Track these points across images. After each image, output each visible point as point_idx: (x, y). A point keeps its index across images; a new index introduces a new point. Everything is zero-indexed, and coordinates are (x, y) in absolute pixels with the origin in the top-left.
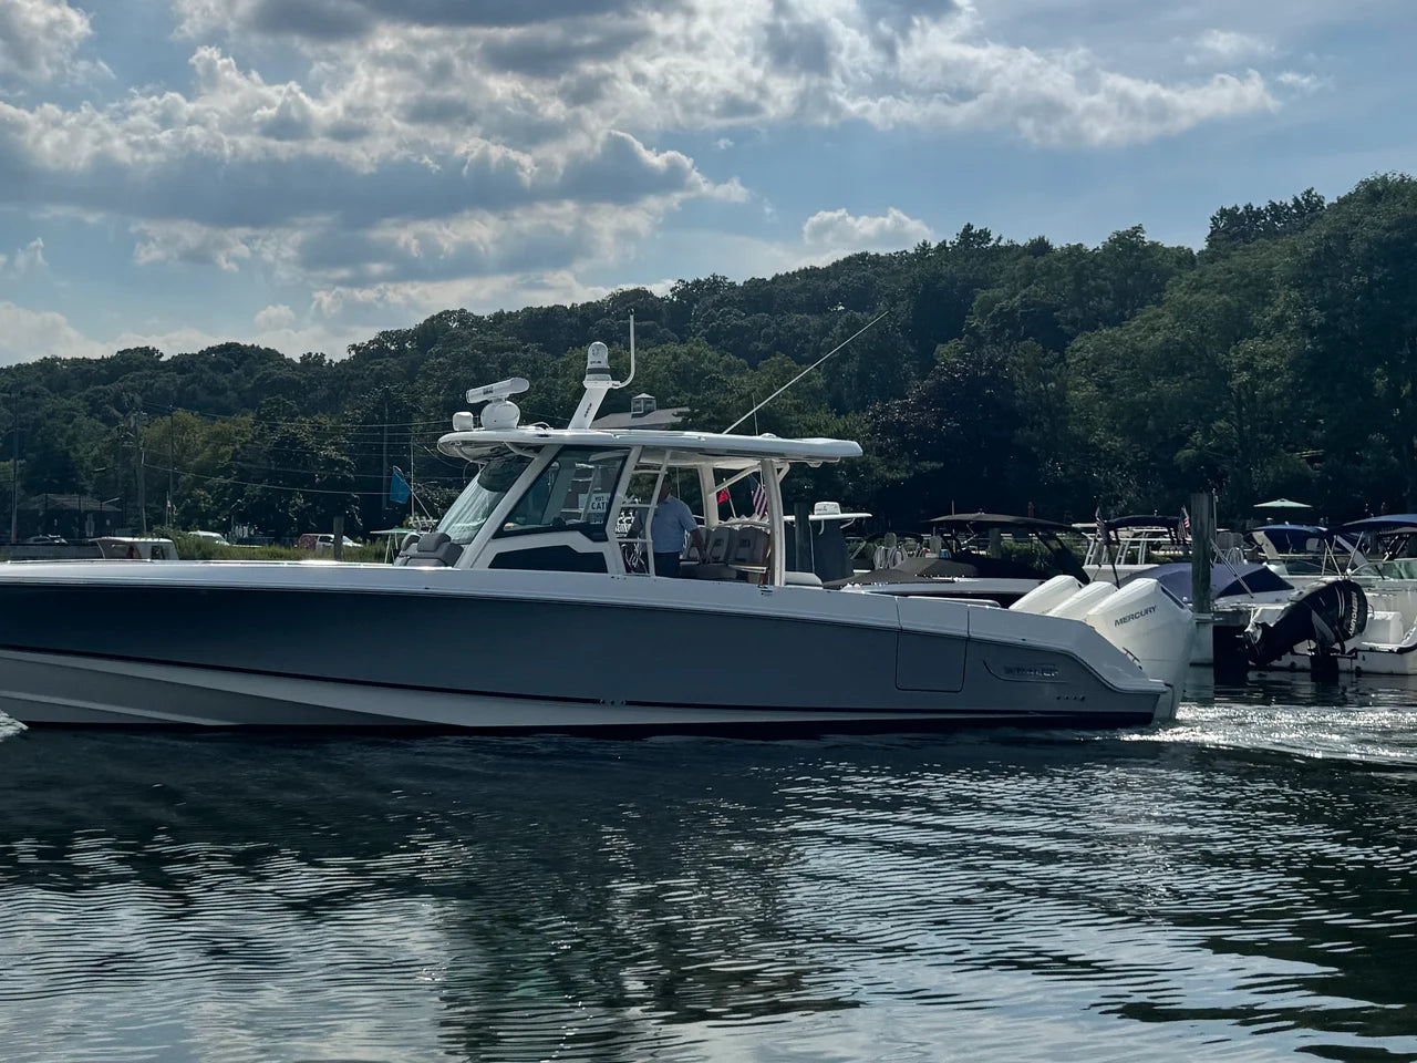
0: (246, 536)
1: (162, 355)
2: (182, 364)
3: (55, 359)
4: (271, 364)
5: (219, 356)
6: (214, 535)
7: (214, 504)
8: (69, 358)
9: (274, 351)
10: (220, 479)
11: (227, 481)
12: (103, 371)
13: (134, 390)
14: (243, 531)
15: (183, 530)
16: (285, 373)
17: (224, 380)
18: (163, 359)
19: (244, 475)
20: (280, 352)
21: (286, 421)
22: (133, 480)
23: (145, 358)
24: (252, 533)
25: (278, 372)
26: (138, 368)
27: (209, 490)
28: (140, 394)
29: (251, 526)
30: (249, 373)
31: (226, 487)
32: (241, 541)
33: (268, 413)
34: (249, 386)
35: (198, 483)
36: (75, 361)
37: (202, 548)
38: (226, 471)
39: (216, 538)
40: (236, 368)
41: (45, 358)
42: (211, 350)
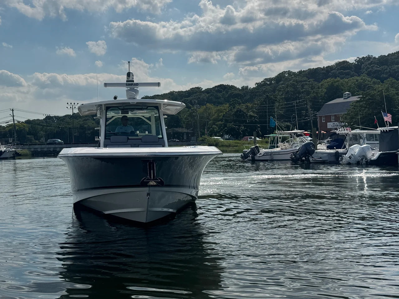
0: (228, 138)
1: (202, 89)
2: (208, 91)
3: (174, 92)
4: (233, 90)
5: (218, 88)
6: (219, 138)
7: (218, 129)
8: (177, 91)
9: (234, 86)
10: (220, 122)
11: (222, 123)
12: (186, 94)
13: (195, 99)
14: (227, 136)
15: (210, 137)
16: (237, 92)
17: (220, 95)
18: (202, 90)
19: (227, 121)
20: (235, 86)
21: (238, 105)
22: (196, 124)
23: (198, 90)
24: (229, 137)
25: (235, 92)
26: (196, 93)
27: (217, 125)
28: (197, 100)
29: (229, 135)
30: (227, 92)
31: (221, 124)
32: (226, 139)
33: (233, 103)
34: (227, 96)
35: (214, 124)
36: (179, 92)
37: (216, 141)
38: (221, 120)
39: (220, 139)
40: (223, 91)
41: (171, 91)
42: (216, 87)
